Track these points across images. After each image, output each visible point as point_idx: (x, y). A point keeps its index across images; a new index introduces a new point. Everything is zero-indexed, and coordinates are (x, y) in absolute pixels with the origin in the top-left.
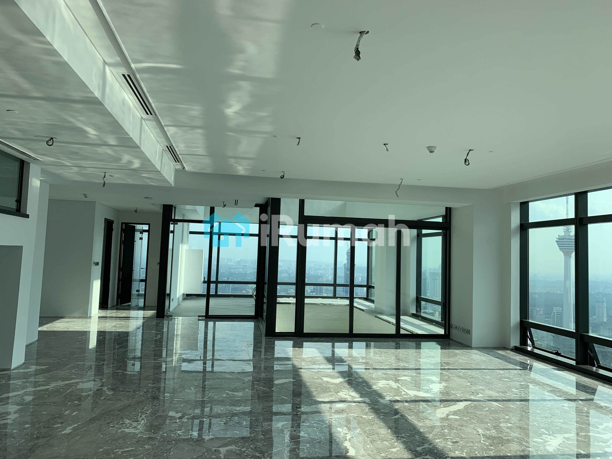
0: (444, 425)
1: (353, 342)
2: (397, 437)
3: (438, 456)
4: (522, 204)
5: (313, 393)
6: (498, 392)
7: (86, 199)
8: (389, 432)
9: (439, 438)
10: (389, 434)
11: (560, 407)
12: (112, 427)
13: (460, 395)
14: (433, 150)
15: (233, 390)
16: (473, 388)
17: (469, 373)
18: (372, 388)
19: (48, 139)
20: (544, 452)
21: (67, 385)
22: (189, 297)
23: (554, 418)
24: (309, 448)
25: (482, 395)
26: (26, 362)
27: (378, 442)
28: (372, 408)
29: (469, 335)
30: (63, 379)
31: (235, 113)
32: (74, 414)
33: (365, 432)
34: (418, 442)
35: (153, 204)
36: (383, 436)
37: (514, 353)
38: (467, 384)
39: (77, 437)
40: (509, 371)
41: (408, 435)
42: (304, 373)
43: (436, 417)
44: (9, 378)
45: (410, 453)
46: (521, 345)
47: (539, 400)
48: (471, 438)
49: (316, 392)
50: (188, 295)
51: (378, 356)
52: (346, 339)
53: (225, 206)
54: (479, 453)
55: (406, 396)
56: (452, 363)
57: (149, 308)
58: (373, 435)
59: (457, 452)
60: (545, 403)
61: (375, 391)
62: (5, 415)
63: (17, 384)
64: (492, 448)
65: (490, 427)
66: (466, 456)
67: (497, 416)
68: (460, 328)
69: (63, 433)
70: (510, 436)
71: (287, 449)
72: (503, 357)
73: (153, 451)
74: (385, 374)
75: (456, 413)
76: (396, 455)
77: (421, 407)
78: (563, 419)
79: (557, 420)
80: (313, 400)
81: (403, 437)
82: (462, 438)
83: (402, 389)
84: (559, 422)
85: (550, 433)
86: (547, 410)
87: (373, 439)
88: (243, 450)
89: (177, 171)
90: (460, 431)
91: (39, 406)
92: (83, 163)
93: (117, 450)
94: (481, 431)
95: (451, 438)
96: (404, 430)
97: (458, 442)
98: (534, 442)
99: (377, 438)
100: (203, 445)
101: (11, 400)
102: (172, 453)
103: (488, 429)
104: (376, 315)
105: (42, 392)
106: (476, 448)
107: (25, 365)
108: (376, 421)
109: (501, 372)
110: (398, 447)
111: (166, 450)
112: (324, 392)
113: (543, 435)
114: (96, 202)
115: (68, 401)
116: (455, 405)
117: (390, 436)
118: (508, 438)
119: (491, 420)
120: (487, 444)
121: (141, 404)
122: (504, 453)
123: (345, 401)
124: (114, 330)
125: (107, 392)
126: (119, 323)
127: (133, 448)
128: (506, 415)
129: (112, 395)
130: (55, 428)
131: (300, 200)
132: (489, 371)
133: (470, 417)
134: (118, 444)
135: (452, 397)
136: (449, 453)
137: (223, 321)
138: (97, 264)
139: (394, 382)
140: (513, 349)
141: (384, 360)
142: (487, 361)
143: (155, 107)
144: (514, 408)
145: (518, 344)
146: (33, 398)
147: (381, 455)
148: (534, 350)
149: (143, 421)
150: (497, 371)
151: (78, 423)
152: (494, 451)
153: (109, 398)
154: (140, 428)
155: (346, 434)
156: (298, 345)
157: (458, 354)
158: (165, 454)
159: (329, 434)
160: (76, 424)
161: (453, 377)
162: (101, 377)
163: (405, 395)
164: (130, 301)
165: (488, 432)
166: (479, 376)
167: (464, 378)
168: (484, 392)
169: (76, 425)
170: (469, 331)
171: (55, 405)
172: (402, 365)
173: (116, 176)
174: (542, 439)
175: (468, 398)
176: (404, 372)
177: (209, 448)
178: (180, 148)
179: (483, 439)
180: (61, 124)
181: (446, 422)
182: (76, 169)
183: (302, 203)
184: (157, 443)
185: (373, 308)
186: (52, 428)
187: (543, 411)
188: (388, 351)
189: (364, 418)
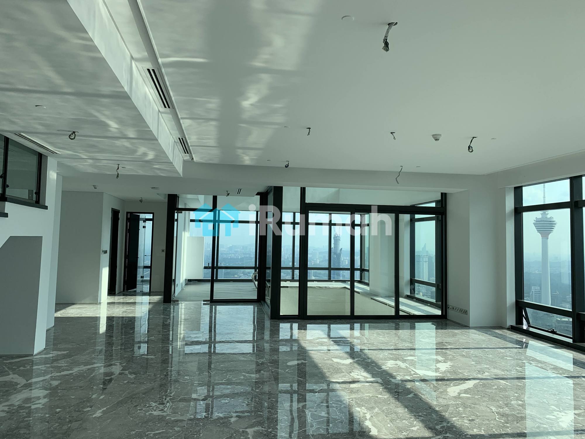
0: (457, 404)
1: (355, 324)
2: (415, 416)
3: (457, 434)
4: (516, 188)
5: (326, 374)
6: (503, 370)
7: (96, 190)
8: (406, 411)
9: (455, 417)
10: (407, 413)
11: (565, 384)
12: (139, 410)
13: (467, 374)
14: (438, 137)
15: (249, 372)
16: (479, 367)
17: (471, 352)
18: (382, 368)
19: (70, 133)
20: (559, 429)
21: (90, 370)
22: (191, 283)
23: (561, 395)
24: (332, 428)
25: (488, 373)
26: (46, 347)
27: (398, 421)
28: (386, 388)
29: (466, 315)
30: (86, 364)
31: (252, 105)
32: (102, 397)
33: (383, 411)
34: (436, 421)
35: (158, 194)
36: (401, 415)
37: (510, 332)
38: (472, 363)
39: (108, 420)
40: (509, 349)
41: (424, 413)
42: (314, 354)
43: (448, 396)
44: (32, 363)
45: (431, 431)
46: (516, 324)
47: (544, 378)
48: (486, 416)
49: (329, 373)
50: (190, 281)
51: (381, 336)
52: (348, 321)
53: (228, 194)
54: (496, 430)
55: (415, 376)
56: (453, 343)
57: (155, 293)
58: (391, 414)
59: (475, 430)
60: (550, 380)
61: (384, 371)
62: (35, 400)
63: (42, 369)
64: (508, 425)
65: (502, 405)
66: (484, 434)
67: (506, 394)
68: (457, 308)
69: (94, 416)
70: (523, 414)
71: (311, 429)
72: (501, 337)
73: (183, 433)
74: (391, 354)
75: (466, 391)
76: (417, 434)
77: (432, 386)
78: (570, 396)
79: (565, 397)
80: (328, 380)
81: (421, 416)
82: (477, 416)
83: (411, 369)
84: (567, 399)
85: (560, 410)
86: (553, 387)
87: (392, 418)
88: (269, 430)
89: (185, 162)
90: (474, 409)
91: (66, 391)
92: (99, 156)
93: (149, 432)
94: (494, 409)
95: (466, 416)
96: (420, 409)
97: (474, 420)
98: (546, 418)
99: (396, 417)
100: (230, 426)
101: (39, 385)
102: (201, 435)
103: (500, 407)
104: (372, 297)
105: (67, 377)
106: (493, 425)
107: (45, 351)
108: (391, 400)
109: (502, 350)
110: (417, 426)
111: (196, 432)
112: (337, 373)
113: (554, 412)
114: (103, 193)
115: (93, 385)
116: (464, 384)
117: (408, 414)
118: (522, 415)
119: (502, 398)
120: (502, 421)
121: (163, 387)
122: (520, 430)
123: (359, 381)
124: (125, 316)
125: (129, 376)
126: (128, 308)
127: (164, 430)
128: (515, 392)
129: (135, 378)
130: (85, 411)
131: (301, 188)
132: (490, 349)
133: (481, 396)
134: (149, 427)
135: (460, 376)
136: (468, 430)
137: (227, 305)
138: (105, 252)
139: (402, 362)
140: (509, 328)
141: (388, 341)
142: (487, 340)
143: (174, 100)
144: (521, 385)
145: (514, 324)
146: (60, 383)
147: (403, 434)
148: (529, 329)
149: (168, 404)
150: (498, 349)
151: (107, 406)
152: (510, 428)
153: (131, 381)
154: (167, 410)
155: (366, 413)
156: (303, 327)
157: (457, 334)
158: (196, 436)
159: (349, 414)
160: (105, 407)
161: (457, 356)
162: (120, 361)
163: (414, 374)
164: (136, 287)
165: (501, 410)
166: (481, 355)
167: (467, 357)
168: (490, 371)
169: (105, 409)
170: (467, 311)
171: (83, 389)
172: (406, 346)
173: (128, 167)
174: (554, 416)
175: (475, 377)
176: (410, 352)
177: (237, 430)
178: (192, 140)
179: (497, 417)
180: (85, 118)
181: (459, 401)
182: (91, 161)
183: (303, 191)
184: (186, 425)
185: (367, 290)
186: (83, 412)
187: (549, 388)
188: (390, 332)
189: (380, 398)
